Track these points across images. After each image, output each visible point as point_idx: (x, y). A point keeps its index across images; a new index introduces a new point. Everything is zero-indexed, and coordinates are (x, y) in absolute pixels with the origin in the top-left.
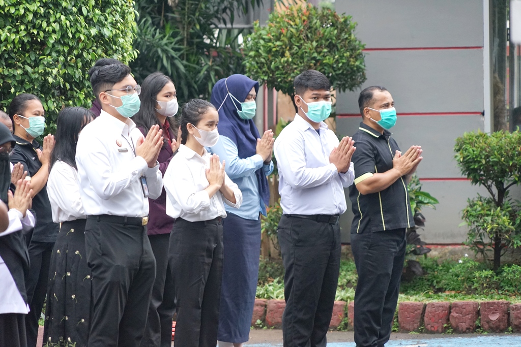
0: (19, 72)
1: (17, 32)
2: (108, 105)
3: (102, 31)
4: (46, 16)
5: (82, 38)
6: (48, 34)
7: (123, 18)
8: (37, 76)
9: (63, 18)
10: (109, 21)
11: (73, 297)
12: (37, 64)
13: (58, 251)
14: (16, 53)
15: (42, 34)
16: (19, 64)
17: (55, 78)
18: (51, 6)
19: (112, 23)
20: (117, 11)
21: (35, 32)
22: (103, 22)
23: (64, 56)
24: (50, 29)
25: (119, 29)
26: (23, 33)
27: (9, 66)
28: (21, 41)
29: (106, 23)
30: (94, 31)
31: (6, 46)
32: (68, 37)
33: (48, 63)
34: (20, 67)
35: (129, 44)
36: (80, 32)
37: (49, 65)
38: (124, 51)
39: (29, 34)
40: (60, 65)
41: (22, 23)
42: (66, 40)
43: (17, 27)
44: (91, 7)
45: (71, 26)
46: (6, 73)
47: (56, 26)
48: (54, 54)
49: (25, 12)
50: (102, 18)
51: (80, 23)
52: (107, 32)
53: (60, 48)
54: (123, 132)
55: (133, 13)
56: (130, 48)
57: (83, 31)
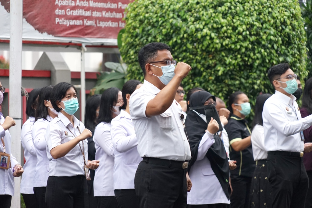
0: (237, 82)
1: (236, 59)
2: (279, 88)
3: (286, 59)
4: (253, 50)
5: (275, 62)
6: (254, 60)
7: (299, 52)
8: (248, 85)
9: (263, 50)
10: (291, 53)
11: (265, 204)
12: (248, 77)
13: (255, 177)
14: (235, 71)
15: (250, 60)
16: (238, 78)
17: (259, 86)
18: (256, 43)
19: (292, 54)
20: (295, 47)
21: (246, 59)
22: (287, 53)
23: (264, 73)
24: (255, 57)
25: (296, 58)
26: (239, 60)
27: (232, 79)
28: (238, 64)
29: (289, 54)
30: (281, 59)
31: (229, 67)
32: (266, 62)
33: (254, 77)
34: (238, 80)
35: (304, 68)
36: (273, 59)
37: (255, 79)
38: (300, 71)
39: (243, 60)
40: (261, 78)
41: (239, 54)
42: (265, 64)
43: (236, 56)
44: (279, 45)
45: (268, 56)
46: (230, 83)
47: (258, 55)
48: (258, 72)
49: (240, 48)
50: (286, 51)
51: (273, 54)
52: (289, 59)
53: (262, 68)
54: (289, 103)
55: (305, 49)
56: (304, 70)
57: (275, 58)
